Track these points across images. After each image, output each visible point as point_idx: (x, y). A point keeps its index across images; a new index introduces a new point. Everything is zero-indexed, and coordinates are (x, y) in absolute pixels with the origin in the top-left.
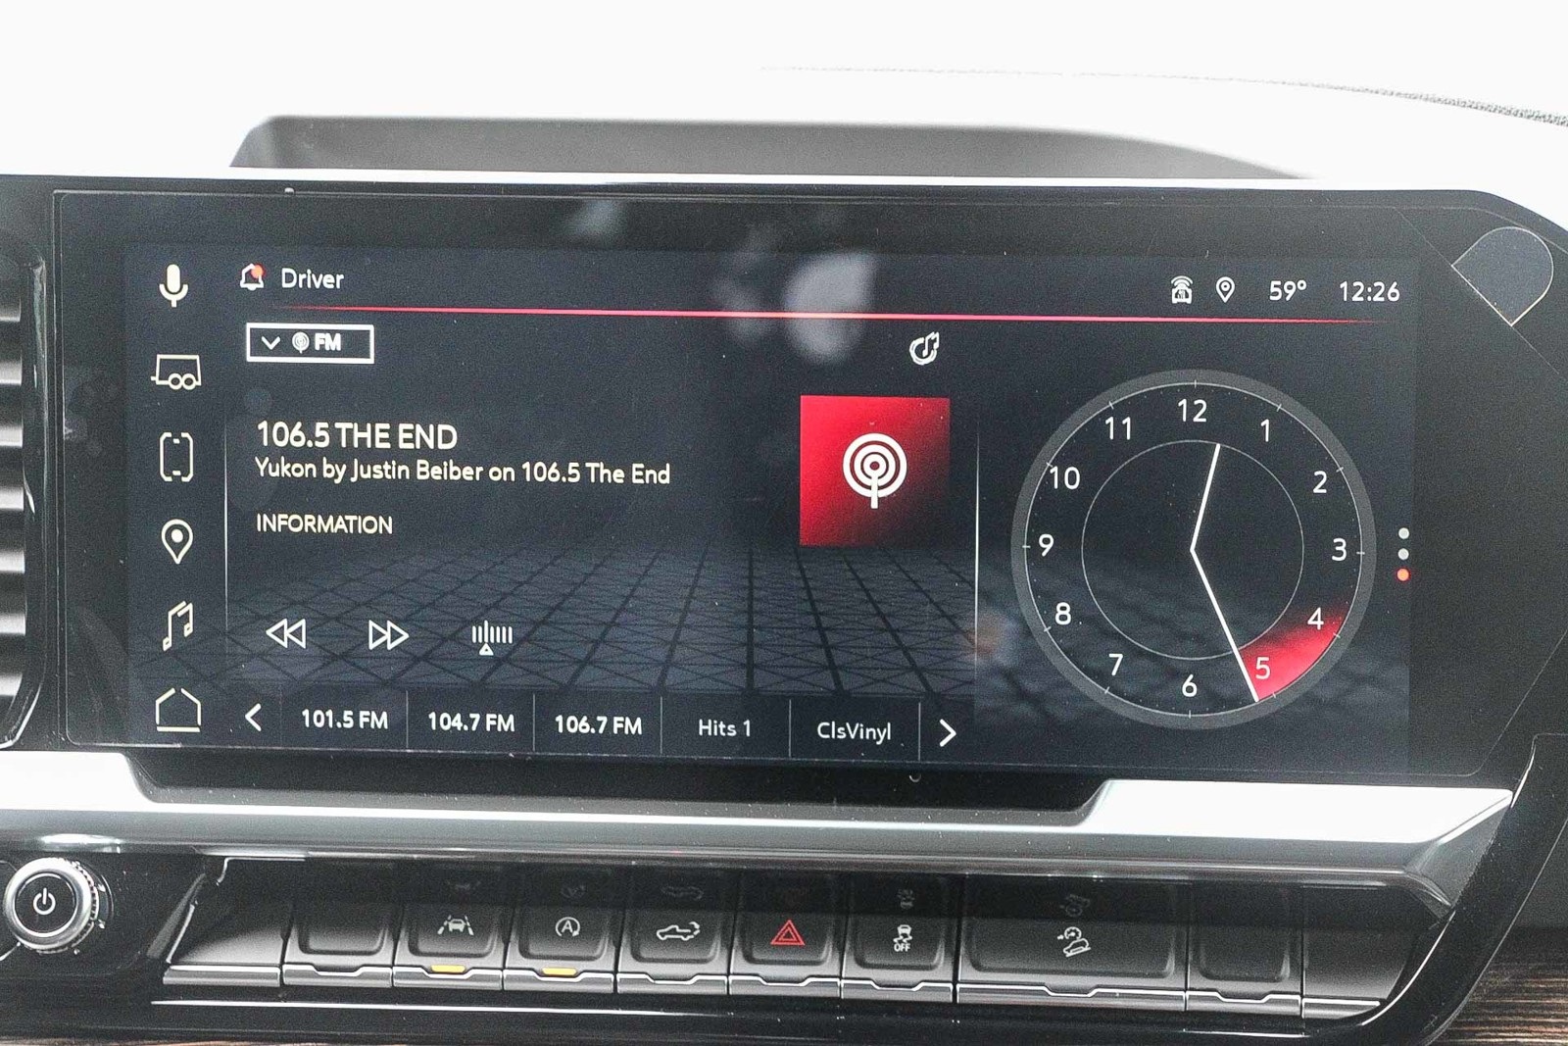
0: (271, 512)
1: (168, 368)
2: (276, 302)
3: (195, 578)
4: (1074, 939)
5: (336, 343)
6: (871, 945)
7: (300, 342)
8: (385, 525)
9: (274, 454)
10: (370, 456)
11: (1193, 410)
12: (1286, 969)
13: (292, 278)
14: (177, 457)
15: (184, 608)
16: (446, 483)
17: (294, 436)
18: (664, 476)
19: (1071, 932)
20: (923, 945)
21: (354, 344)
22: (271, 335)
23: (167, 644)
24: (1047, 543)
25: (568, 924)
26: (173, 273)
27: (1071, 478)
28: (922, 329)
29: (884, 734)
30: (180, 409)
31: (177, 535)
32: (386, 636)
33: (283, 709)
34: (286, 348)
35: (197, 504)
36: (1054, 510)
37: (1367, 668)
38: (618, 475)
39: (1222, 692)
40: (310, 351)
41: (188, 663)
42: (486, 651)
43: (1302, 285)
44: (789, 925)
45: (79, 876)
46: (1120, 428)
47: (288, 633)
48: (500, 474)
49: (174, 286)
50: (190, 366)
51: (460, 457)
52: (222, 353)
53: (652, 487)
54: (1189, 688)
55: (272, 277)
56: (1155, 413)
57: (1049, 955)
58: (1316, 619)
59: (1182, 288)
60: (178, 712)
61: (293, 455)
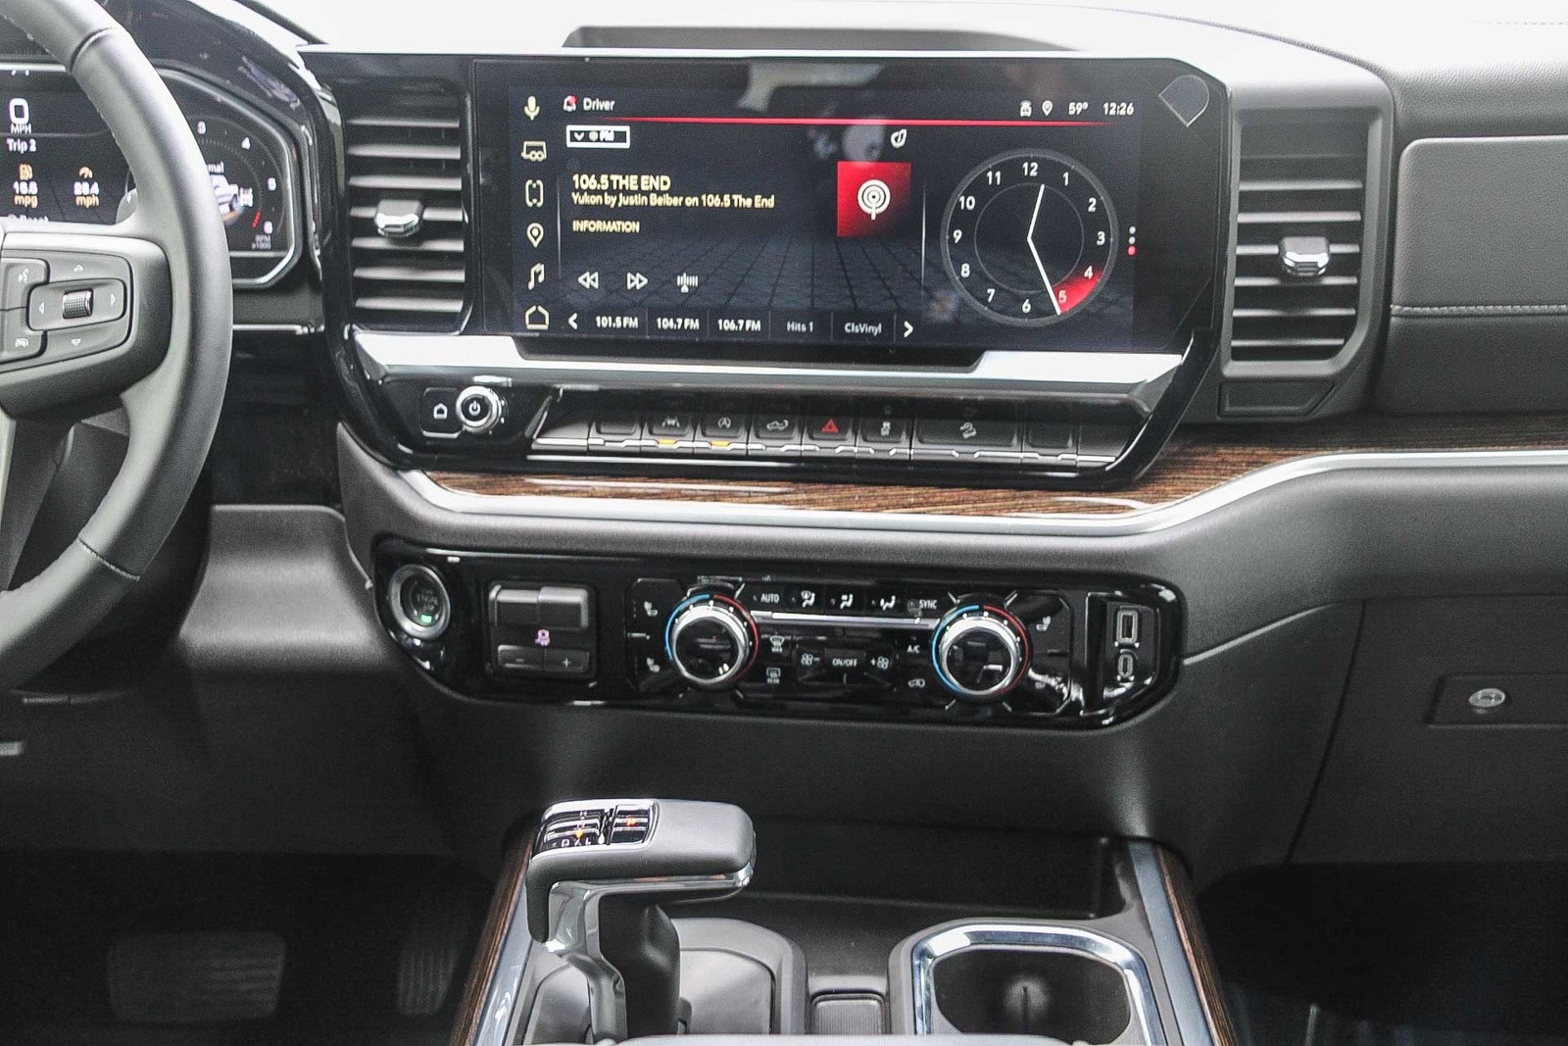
0: (580, 219)
1: (530, 149)
2: (581, 116)
3: (545, 253)
4: (969, 429)
5: (611, 137)
6: (870, 432)
7: (593, 136)
8: (635, 227)
9: (581, 192)
10: (628, 193)
11: (1030, 169)
12: (1070, 443)
13: (589, 104)
14: (534, 193)
15: (539, 267)
16: (665, 207)
17: (590, 183)
18: (770, 203)
19: (967, 425)
20: (895, 431)
21: (620, 137)
22: (579, 133)
23: (531, 285)
24: (958, 235)
25: (726, 422)
26: (532, 101)
27: (969, 203)
28: (898, 128)
29: (877, 330)
30: (535, 170)
31: (535, 232)
32: (636, 281)
33: (586, 319)
34: (586, 139)
35: (544, 216)
36: (962, 218)
37: (1111, 297)
38: (748, 203)
39: (1042, 308)
40: (598, 140)
41: (541, 295)
42: (685, 289)
43: (1085, 105)
44: (831, 422)
45: (493, 398)
46: (994, 179)
47: (589, 280)
48: (691, 201)
49: (532, 109)
50: (540, 148)
51: (672, 193)
52: (556, 143)
53: (765, 209)
54: (1026, 307)
55: (579, 103)
56: (1012, 170)
57: (956, 436)
58: (1089, 273)
59: (1026, 109)
60: (537, 318)
61: (590, 192)
